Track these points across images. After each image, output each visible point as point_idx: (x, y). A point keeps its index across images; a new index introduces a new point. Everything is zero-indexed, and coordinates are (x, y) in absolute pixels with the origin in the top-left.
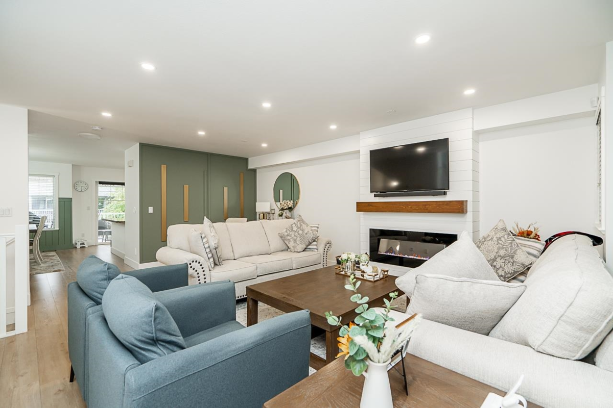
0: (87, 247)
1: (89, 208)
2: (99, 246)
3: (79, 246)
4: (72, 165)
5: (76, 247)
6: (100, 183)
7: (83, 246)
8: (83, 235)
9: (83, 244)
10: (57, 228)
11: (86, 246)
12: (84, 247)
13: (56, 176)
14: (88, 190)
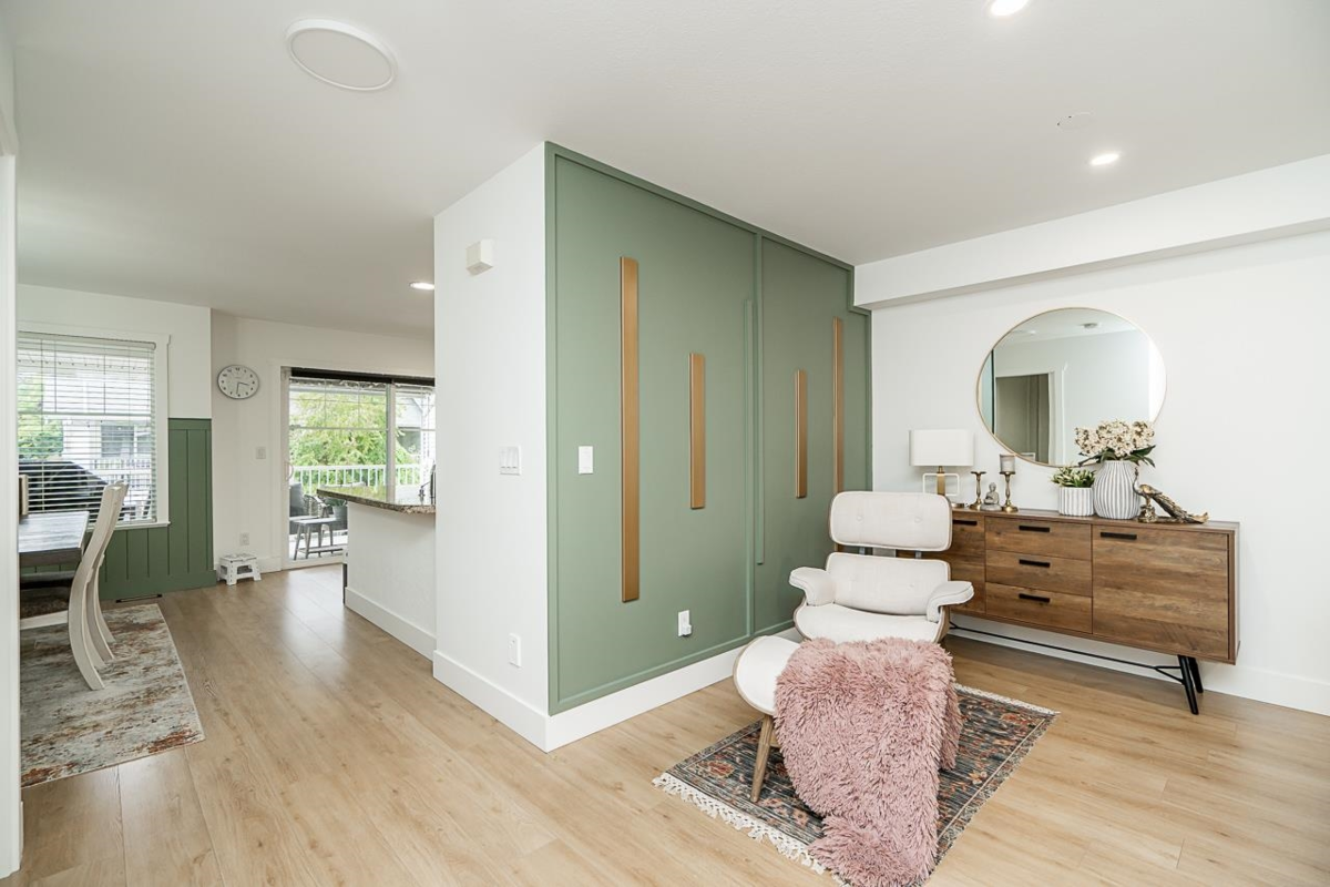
0: (257, 578)
1: (261, 454)
2: (291, 573)
3: (233, 578)
4: (214, 312)
5: (225, 581)
6: (298, 373)
7: (248, 575)
8: (245, 540)
9: (246, 569)
10: (164, 520)
11: (255, 575)
12: (251, 579)
13: (161, 348)
14: (260, 394)
